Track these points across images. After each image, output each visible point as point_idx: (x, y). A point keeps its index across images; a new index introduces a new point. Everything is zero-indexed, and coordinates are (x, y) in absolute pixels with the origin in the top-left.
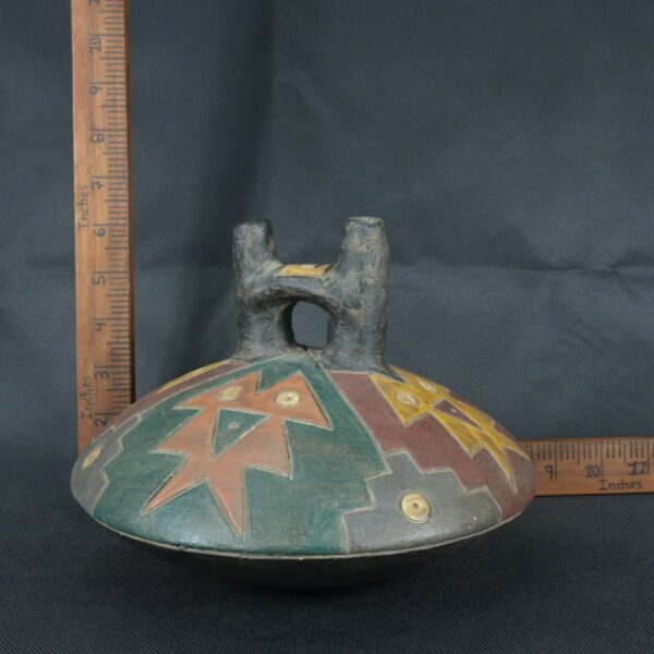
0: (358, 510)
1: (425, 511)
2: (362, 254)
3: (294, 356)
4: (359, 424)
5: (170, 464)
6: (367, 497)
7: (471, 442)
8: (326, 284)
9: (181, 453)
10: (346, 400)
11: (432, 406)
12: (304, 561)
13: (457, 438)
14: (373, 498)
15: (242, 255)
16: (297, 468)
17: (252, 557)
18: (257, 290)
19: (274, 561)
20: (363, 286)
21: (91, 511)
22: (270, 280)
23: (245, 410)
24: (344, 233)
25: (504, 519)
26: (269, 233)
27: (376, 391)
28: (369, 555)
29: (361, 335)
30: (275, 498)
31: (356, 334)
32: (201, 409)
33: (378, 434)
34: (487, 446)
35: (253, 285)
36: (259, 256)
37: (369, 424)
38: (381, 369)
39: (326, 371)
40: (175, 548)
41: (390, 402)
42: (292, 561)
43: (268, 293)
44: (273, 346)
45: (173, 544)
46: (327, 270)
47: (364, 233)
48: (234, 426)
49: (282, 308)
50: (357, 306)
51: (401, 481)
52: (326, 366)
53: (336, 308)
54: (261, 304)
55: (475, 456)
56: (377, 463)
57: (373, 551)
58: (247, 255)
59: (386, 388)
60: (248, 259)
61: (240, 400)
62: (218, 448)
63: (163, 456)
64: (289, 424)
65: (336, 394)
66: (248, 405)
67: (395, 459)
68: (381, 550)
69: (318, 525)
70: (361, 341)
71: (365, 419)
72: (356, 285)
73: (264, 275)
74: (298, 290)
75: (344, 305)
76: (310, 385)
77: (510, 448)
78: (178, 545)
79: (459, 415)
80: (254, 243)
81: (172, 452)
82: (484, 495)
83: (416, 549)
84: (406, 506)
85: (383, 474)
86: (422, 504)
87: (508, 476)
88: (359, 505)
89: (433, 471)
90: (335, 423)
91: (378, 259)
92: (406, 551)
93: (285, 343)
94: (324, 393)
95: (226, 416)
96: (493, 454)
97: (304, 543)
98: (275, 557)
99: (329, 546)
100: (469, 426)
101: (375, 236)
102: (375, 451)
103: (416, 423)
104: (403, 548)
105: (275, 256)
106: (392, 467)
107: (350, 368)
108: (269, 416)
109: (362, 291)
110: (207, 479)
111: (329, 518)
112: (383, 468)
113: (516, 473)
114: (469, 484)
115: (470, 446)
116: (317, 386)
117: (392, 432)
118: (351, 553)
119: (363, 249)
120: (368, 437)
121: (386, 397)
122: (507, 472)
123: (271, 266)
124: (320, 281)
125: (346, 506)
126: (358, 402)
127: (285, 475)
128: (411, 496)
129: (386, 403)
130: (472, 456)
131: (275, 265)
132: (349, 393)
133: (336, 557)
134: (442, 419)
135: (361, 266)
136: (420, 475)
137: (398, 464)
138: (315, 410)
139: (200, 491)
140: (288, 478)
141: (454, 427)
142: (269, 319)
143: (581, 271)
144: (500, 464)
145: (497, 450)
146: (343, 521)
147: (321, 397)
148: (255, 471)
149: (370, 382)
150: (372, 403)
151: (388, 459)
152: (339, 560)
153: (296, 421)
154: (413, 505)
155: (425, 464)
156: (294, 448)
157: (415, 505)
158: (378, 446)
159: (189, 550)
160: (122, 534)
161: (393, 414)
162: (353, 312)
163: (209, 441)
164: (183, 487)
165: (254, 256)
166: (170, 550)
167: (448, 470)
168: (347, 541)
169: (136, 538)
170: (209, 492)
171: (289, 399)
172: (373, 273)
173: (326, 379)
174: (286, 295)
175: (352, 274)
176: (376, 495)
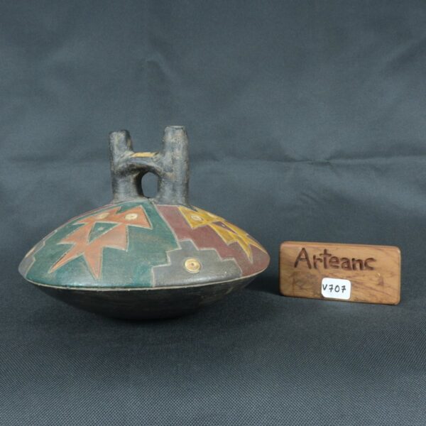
0: (161, 266)
1: (197, 267)
2: (173, 143)
3: (140, 200)
4: (167, 227)
5: (65, 248)
6: (167, 260)
7: (230, 238)
8: (155, 160)
9: (72, 243)
10: (162, 217)
11: (211, 222)
12: (130, 291)
13: (221, 236)
14: (169, 260)
15: (113, 149)
16: (130, 246)
17: (103, 290)
18: (120, 166)
19: (115, 292)
20: (174, 160)
21: (25, 276)
22: (127, 160)
23: (108, 222)
24: (164, 133)
25: (243, 275)
26: (128, 136)
27: (179, 214)
28: (165, 288)
29: (174, 186)
30: (117, 260)
31: (171, 186)
32: (86, 223)
33: (176, 232)
34: (238, 241)
35: (119, 163)
36: (122, 148)
37: (173, 227)
38: (185, 204)
39: (155, 205)
40: (65, 288)
41: (187, 219)
42: (125, 291)
43: (126, 167)
44: (130, 196)
45: (63, 286)
46: (156, 154)
47: (174, 132)
48: (101, 229)
49: (135, 175)
50: (171, 171)
51: (186, 253)
52: (155, 203)
53: (160, 173)
54: (123, 173)
55: (230, 245)
56: (174, 244)
57: (168, 286)
58: (116, 148)
59: (186, 213)
60: (116, 151)
61: (107, 218)
62: (91, 239)
63: (63, 245)
64: (129, 227)
65: (157, 214)
66: (110, 220)
67: (184, 243)
68: (172, 286)
69: (139, 273)
70: (174, 190)
71: (171, 225)
72: (170, 160)
73: (125, 158)
74: (140, 164)
75: (165, 170)
76: (145, 211)
77: (254, 245)
78: (66, 286)
79: (226, 227)
80: (119, 141)
81: (68, 243)
82: (232, 262)
83: (192, 286)
84: (186, 264)
85: (177, 249)
86: (196, 264)
87: (248, 256)
88: (162, 263)
89: (205, 249)
90: (154, 226)
91: (182, 146)
92: (186, 287)
93: (136, 194)
94: (151, 214)
95: (98, 225)
96: (241, 245)
97: (130, 281)
98: (116, 290)
99: (143, 283)
100: (230, 233)
101: (179, 133)
102: (174, 239)
103: (199, 228)
104: (184, 285)
105: (131, 148)
106: (182, 246)
107: (168, 204)
108: (120, 224)
109: (173, 163)
110: (83, 253)
111: (145, 269)
112: (177, 246)
113: (253, 255)
114: (224, 256)
115: (228, 240)
116: (148, 211)
117: (184, 230)
118: (156, 287)
119: (173, 140)
120: (171, 232)
121: (185, 216)
122: (248, 253)
123: (129, 154)
124: (152, 158)
125: (155, 264)
126: (168, 217)
127: (123, 249)
128: (191, 260)
129: (184, 219)
130: (228, 244)
131: (130, 153)
132: (164, 214)
133: (148, 289)
134: (215, 228)
135: (173, 150)
136: (196, 251)
137: (185, 245)
138: (145, 221)
139: (80, 259)
140: (125, 251)
141: (220, 231)
142: (127, 181)
143: (310, 162)
144: (244, 250)
145: (244, 244)
146: (152, 271)
147: (149, 215)
148: (108, 248)
149: (177, 210)
150: (176, 218)
151: (180, 243)
152: (150, 291)
153: (133, 225)
154: (191, 264)
155: (200, 245)
156: (130, 238)
157: (193, 264)
158: (176, 237)
159: (72, 288)
160: (39, 284)
161: (187, 223)
162: (169, 174)
163: (87, 236)
164: (70, 258)
165: (119, 148)
166: (62, 290)
167: (213, 249)
168: (154, 281)
169: (46, 286)
170: (83, 260)
171: (131, 216)
172: (179, 154)
173: (154, 209)
174: (135, 168)
175: (168, 154)
176: (172, 259)
